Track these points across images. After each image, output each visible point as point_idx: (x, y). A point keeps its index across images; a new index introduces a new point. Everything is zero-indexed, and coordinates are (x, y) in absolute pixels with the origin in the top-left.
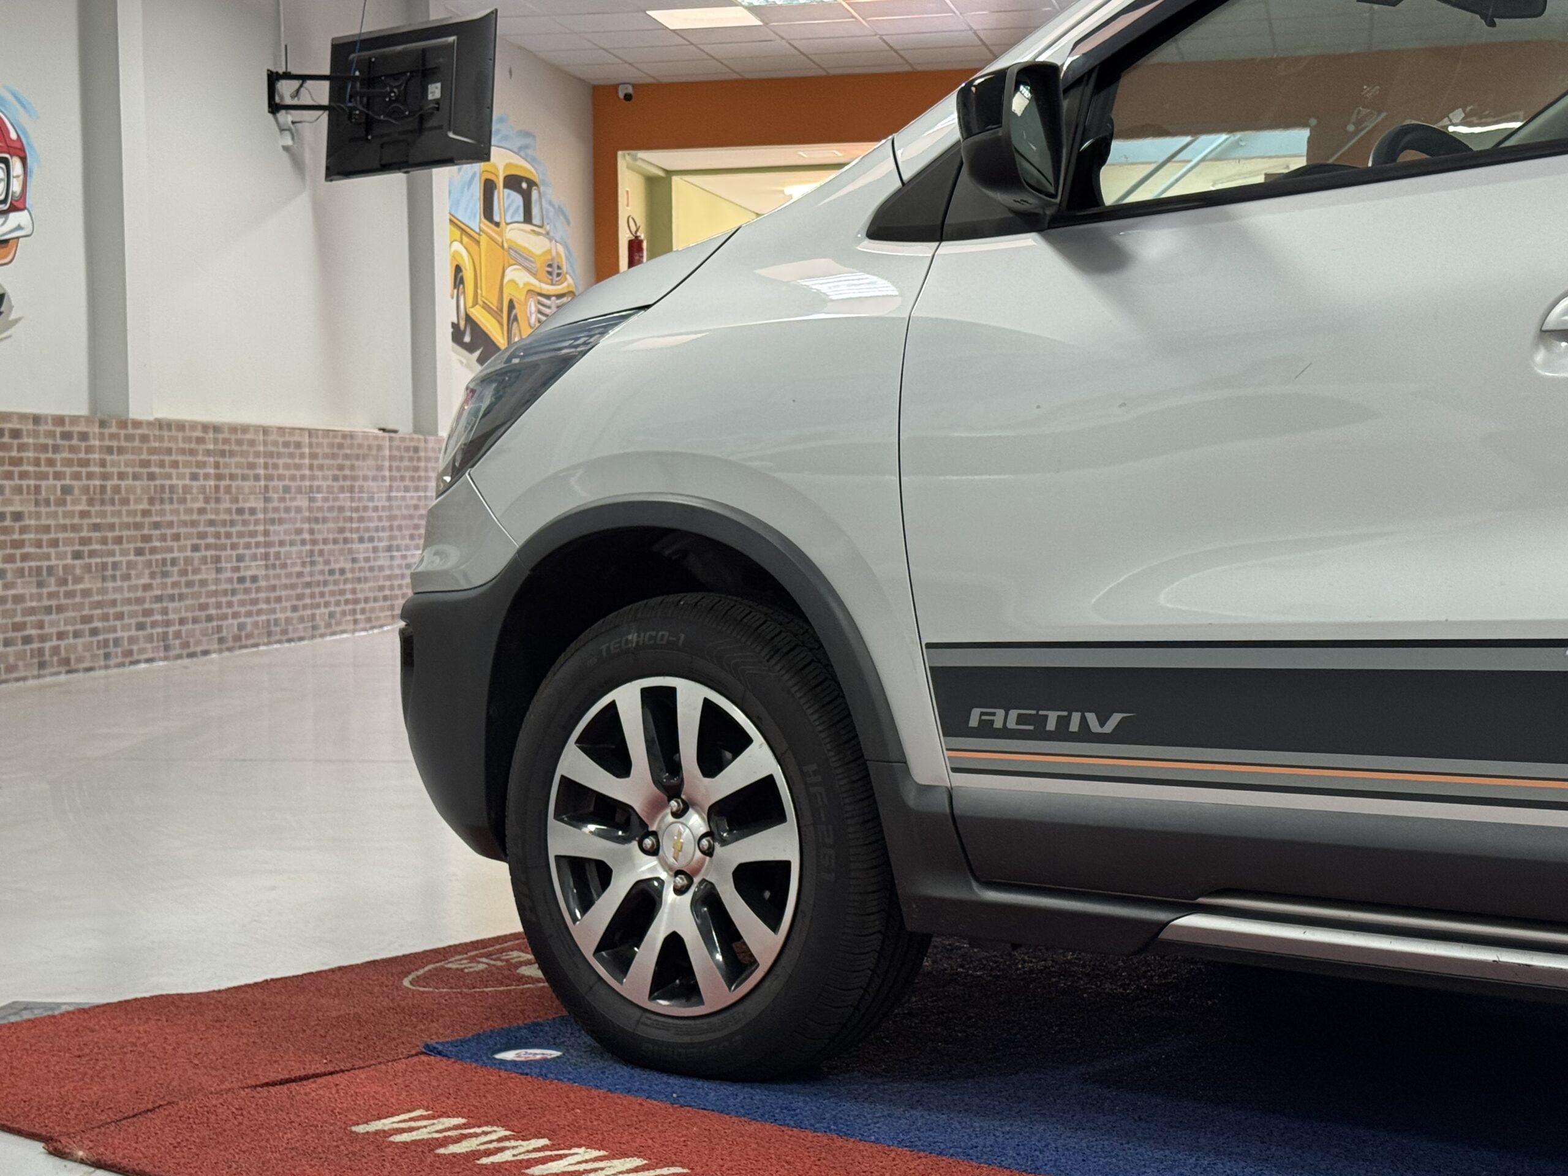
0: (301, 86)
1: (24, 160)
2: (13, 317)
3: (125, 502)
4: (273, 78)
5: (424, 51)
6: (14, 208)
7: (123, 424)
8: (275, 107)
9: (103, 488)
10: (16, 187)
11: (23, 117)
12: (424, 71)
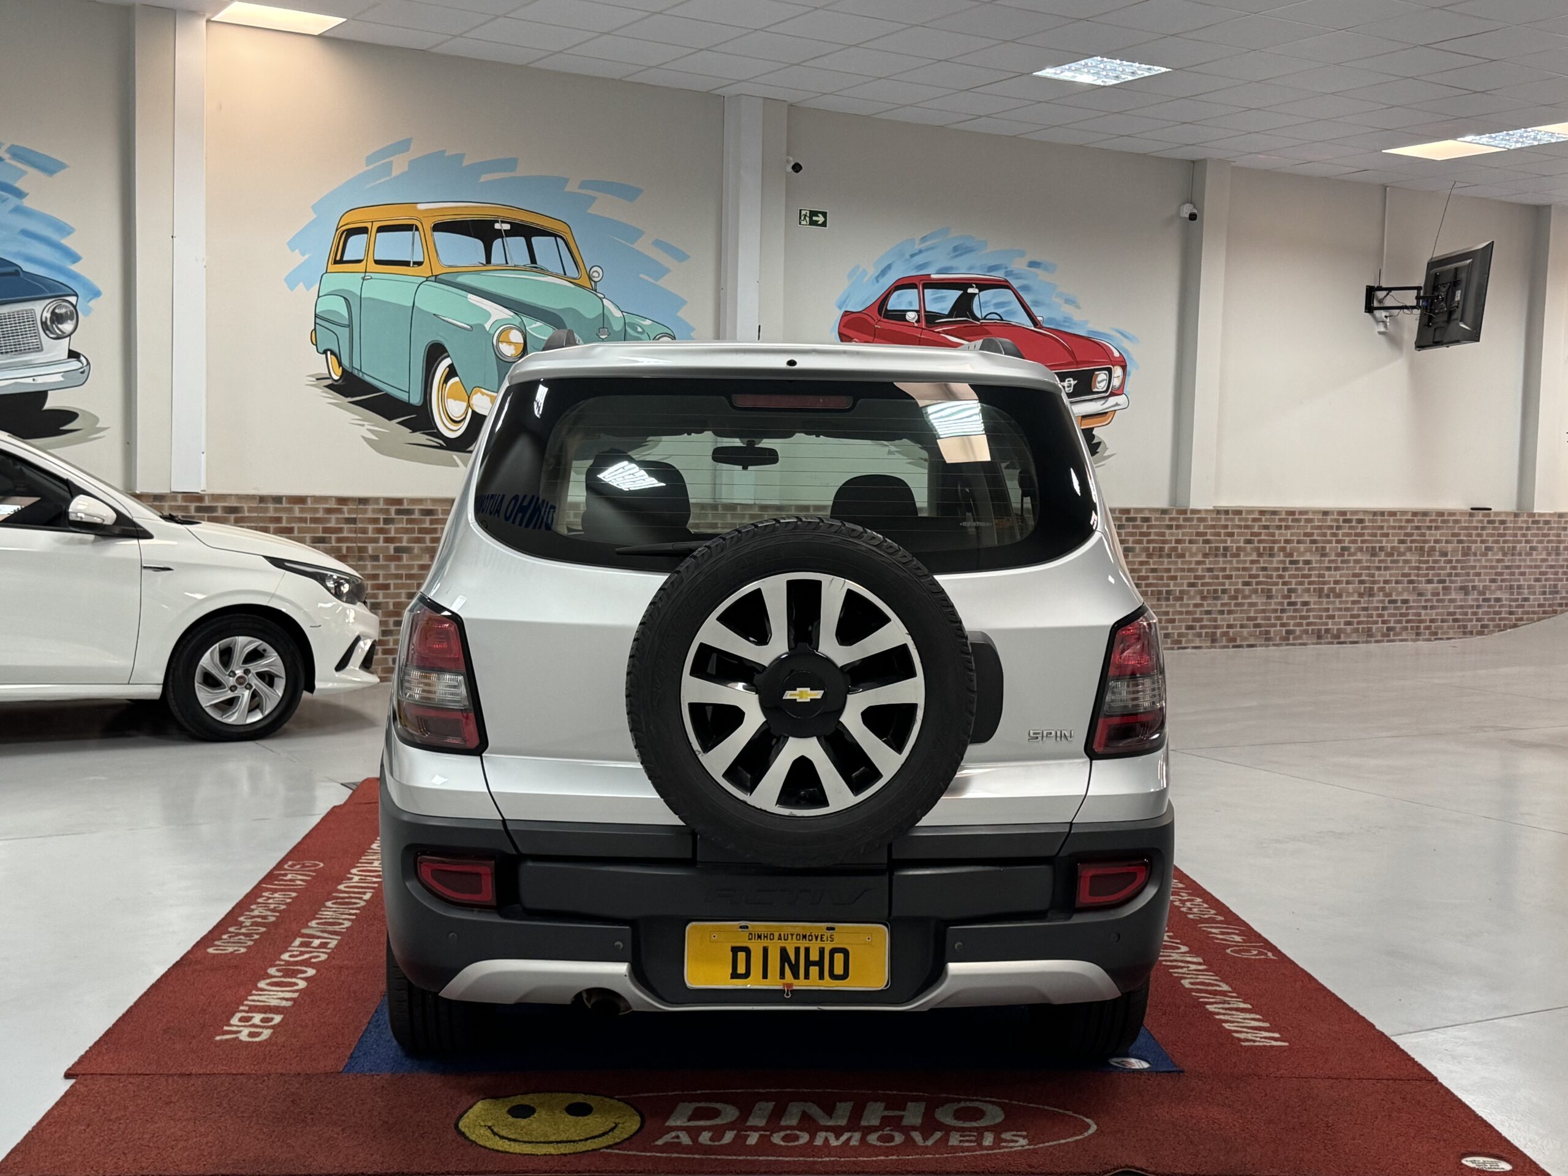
0: (1388, 294)
1: (1124, 368)
2: (1106, 454)
3: (1182, 556)
4: (1371, 292)
5: (1456, 269)
6: (1113, 394)
7: (1184, 512)
8: (1369, 309)
9: (1161, 549)
10: (1116, 382)
11: (1126, 344)
12: (1455, 284)
